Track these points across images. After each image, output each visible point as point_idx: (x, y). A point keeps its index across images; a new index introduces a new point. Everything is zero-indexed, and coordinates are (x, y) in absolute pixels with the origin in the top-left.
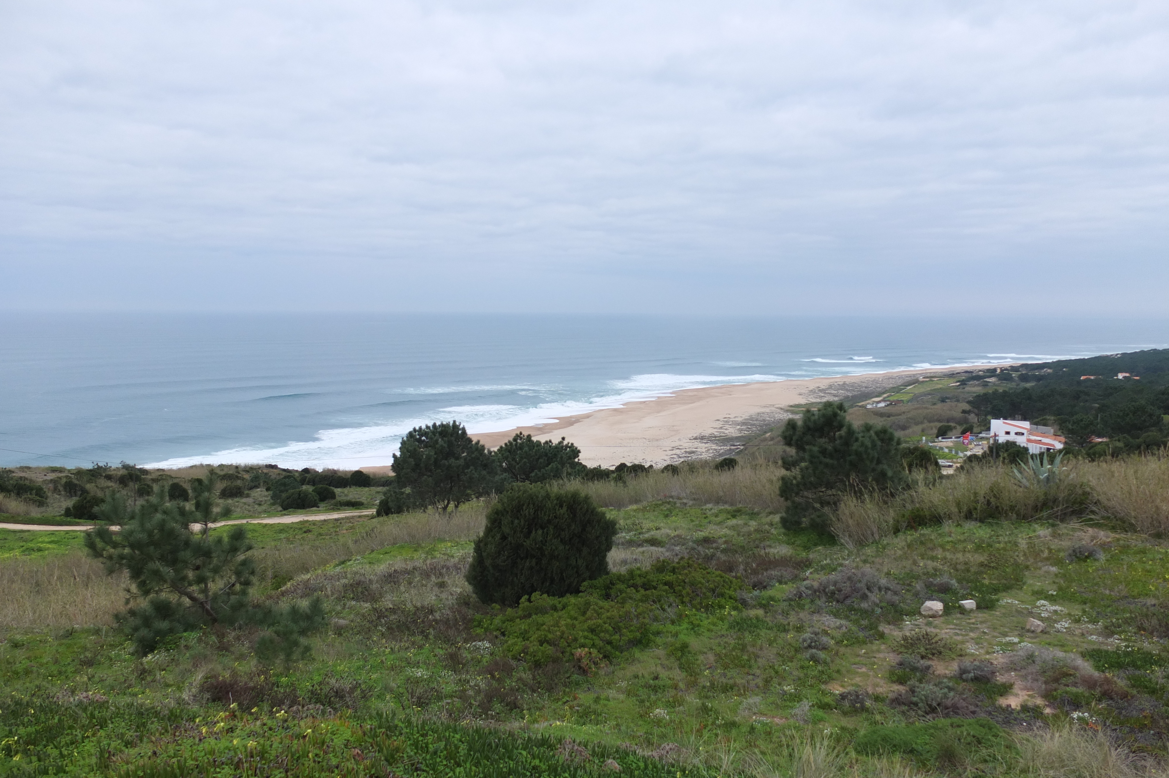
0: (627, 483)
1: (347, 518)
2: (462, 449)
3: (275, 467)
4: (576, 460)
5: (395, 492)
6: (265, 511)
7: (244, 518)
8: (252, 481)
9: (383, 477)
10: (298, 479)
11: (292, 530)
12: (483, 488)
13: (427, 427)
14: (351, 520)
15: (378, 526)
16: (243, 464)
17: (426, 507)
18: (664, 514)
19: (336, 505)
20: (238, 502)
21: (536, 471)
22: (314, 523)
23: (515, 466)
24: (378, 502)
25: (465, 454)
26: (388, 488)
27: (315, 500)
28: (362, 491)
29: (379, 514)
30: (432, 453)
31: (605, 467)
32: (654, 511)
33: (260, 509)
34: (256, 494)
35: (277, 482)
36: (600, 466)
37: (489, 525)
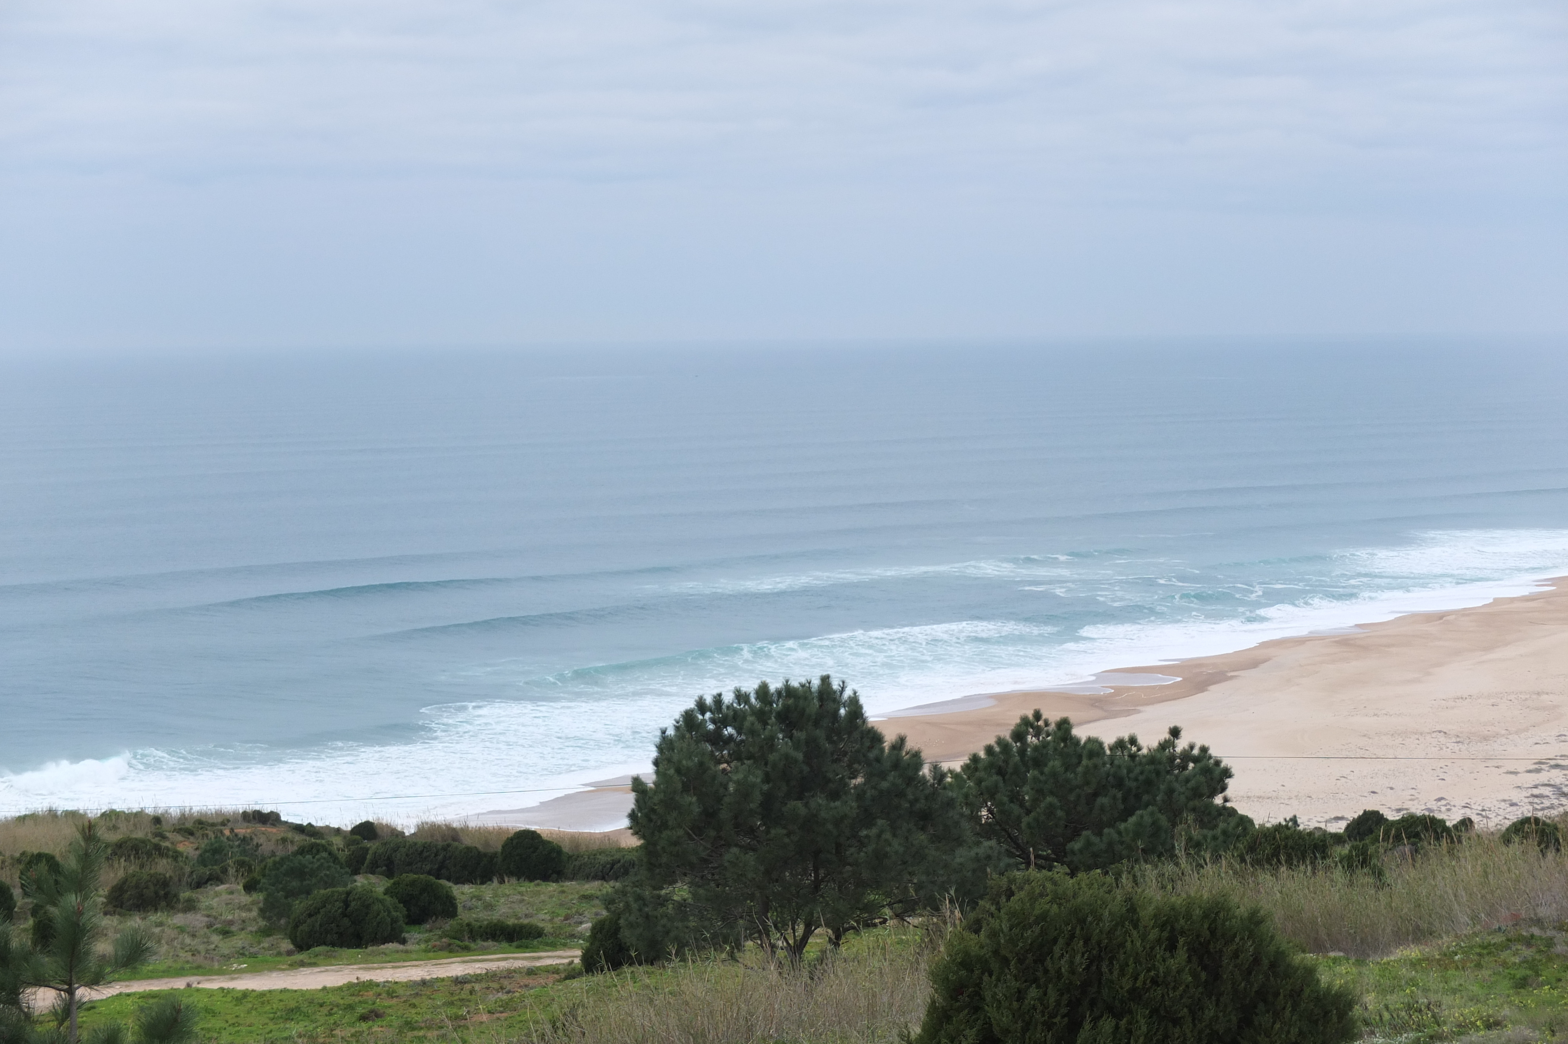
0: (1389, 876)
1: (491, 976)
2: (850, 766)
3: (270, 819)
4: (1218, 800)
5: (639, 898)
6: (241, 954)
7: (179, 973)
8: (202, 861)
9: (602, 852)
10: (343, 856)
11: (325, 1010)
12: (919, 887)
13: (741, 696)
14: (505, 982)
15: (590, 1001)
16: (175, 812)
17: (738, 946)
18: (1513, 977)
19: (457, 935)
20: (161, 924)
21: (1085, 833)
22: (391, 990)
23: (1019, 819)
24: (586, 927)
25: (859, 780)
26: (618, 885)
27: (394, 921)
28: (538, 893)
29: (590, 964)
30: (756, 778)
31: (1313, 825)
32: (1479, 966)
33: (226, 946)
34: (214, 903)
35: (277, 865)
36: (1294, 820)
37: (940, 1001)
